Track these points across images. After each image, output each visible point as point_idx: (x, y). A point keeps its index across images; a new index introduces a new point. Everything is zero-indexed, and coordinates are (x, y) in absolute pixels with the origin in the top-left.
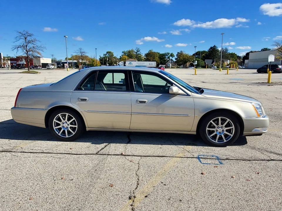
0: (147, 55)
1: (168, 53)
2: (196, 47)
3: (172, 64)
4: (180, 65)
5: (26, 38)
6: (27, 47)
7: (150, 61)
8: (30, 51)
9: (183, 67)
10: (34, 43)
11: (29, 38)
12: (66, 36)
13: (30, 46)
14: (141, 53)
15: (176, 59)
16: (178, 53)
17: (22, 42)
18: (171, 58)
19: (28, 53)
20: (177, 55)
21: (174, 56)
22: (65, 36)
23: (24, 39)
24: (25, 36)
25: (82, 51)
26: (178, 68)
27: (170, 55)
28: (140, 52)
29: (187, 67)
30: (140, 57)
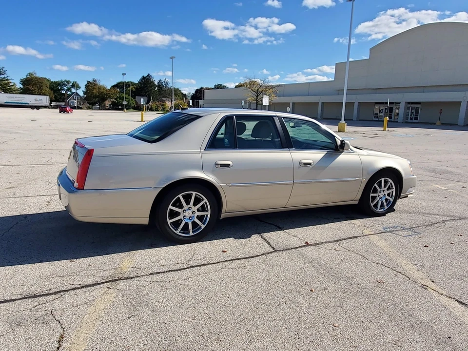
0: (25, 82)
1: (67, 82)
2: (125, 74)
3: (78, 102)
4: (94, 104)
7: (32, 94)
9: (100, 107)
14: (9, 78)
15: (85, 93)
16: (88, 82)
18: (73, 90)
20: (87, 87)
21: (80, 88)
26: (89, 108)
27: (71, 84)
28: (5, 76)
29: (106, 108)
30: (6, 84)
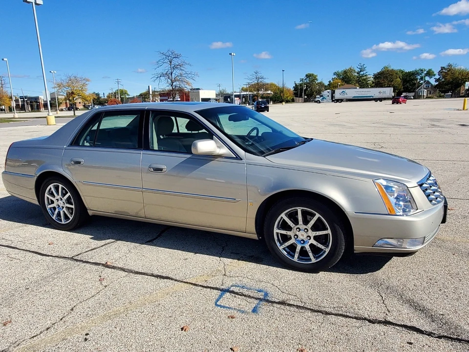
0: (377, 77)
1: (422, 70)
3: (428, 91)
4: (445, 92)
5: (171, 62)
6: (173, 75)
7: (382, 87)
8: (175, 81)
9: (452, 95)
10: (182, 68)
11: (175, 62)
12: (232, 54)
13: (176, 72)
14: (367, 74)
15: (437, 80)
16: (442, 68)
17: (165, 68)
18: (427, 78)
19: (174, 84)
20: (440, 73)
21: (435, 75)
22: (230, 54)
23: (169, 63)
24: (171, 58)
25: (259, 75)
26: (440, 97)
27: (426, 72)
28: (365, 72)
29: (461, 95)
30: (364, 80)
